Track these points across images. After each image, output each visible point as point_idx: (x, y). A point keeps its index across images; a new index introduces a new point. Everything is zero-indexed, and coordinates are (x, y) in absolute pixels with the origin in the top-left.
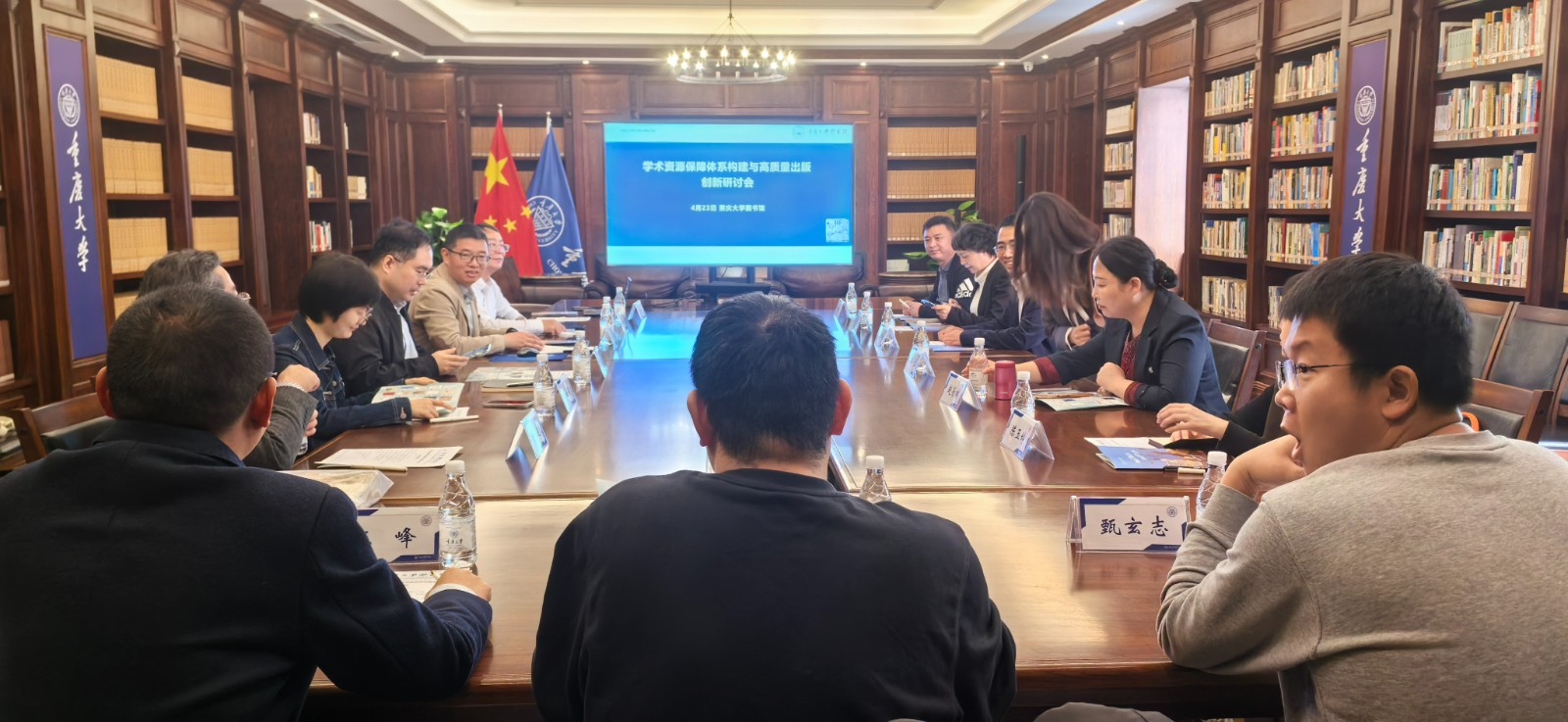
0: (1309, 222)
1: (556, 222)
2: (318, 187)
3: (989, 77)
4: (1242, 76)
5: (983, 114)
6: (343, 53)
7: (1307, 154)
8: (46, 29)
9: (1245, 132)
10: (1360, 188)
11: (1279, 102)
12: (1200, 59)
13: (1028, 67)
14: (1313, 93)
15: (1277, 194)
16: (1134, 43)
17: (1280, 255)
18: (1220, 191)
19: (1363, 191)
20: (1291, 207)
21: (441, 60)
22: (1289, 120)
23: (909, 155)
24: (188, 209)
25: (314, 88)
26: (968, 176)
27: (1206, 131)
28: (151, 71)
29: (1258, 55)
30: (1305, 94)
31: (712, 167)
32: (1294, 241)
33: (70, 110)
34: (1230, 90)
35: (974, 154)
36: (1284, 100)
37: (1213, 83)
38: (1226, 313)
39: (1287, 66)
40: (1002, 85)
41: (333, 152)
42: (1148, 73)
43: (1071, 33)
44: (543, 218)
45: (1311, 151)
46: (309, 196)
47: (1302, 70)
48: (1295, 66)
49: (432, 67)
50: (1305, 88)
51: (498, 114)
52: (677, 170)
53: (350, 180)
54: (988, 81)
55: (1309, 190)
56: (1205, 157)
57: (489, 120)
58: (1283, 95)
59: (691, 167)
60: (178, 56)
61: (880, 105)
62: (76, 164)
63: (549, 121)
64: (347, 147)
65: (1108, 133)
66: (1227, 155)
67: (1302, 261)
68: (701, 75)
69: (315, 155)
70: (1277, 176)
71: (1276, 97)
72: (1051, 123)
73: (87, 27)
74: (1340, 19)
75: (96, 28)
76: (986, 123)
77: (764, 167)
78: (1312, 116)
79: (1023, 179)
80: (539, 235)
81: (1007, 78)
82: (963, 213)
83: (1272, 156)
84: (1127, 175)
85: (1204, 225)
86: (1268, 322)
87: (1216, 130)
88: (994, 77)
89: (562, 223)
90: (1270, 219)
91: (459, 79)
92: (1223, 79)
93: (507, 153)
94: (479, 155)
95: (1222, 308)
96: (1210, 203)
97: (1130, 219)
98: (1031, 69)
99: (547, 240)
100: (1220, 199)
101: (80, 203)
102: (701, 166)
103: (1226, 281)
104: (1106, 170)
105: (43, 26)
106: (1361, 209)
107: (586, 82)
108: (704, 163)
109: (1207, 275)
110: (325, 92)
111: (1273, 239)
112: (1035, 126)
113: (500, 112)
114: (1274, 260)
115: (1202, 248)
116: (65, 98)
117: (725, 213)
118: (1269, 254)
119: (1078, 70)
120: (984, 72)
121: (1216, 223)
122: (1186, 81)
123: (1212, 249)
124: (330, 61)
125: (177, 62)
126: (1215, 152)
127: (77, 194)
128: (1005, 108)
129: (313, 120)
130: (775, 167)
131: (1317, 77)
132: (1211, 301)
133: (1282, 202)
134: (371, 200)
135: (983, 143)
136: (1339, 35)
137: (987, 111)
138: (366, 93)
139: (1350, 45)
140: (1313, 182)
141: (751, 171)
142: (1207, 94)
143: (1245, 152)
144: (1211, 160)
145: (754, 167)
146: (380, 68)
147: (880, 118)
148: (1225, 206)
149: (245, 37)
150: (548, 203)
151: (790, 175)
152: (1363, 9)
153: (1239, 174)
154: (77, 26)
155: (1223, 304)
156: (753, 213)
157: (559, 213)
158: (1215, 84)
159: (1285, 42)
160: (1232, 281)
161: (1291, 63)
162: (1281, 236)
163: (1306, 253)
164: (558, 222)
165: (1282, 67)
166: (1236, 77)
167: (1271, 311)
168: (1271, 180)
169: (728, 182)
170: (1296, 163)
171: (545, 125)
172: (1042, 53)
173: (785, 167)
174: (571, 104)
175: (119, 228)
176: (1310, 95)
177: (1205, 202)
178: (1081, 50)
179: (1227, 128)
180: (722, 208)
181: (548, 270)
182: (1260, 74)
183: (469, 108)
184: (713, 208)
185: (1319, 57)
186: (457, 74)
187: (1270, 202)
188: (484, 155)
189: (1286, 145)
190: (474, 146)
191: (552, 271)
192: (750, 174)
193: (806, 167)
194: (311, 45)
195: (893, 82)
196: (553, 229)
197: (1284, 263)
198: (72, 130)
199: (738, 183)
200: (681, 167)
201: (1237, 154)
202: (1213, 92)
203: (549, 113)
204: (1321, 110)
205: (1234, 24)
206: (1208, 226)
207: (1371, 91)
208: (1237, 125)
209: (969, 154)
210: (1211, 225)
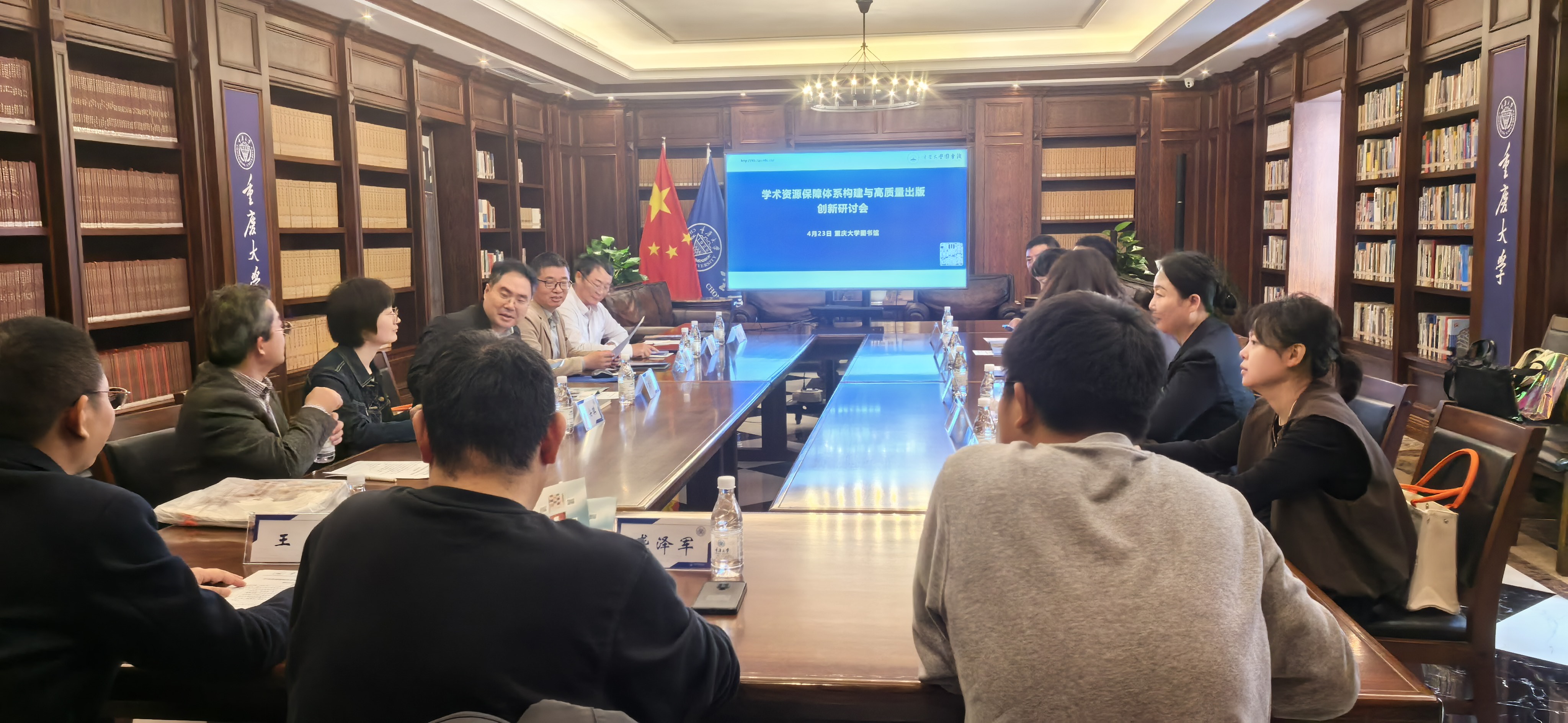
0: (1458, 244)
1: (714, 248)
2: (491, 219)
3: (1149, 94)
4: (1393, 88)
5: (1142, 133)
6: (518, 94)
7: (1456, 170)
8: (223, 84)
9: (1394, 147)
10: (1503, 206)
11: (1429, 114)
12: (1352, 71)
13: (1189, 82)
14: (1461, 104)
15: (1426, 213)
16: (1290, 56)
17: (1430, 279)
18: (1371, 211)
19: (1506, 210)
20: (1440, 227)
21: (611, 97)
22: (1439, 134)
23: (1064, 175)
24: (359, 241)
25: (489, 128)
26: (1127, 196)
27: (1359, 146)
28: (328, 118)
29: (1406, 65)
30: (1454, 105)
31: (827, 194)
32: (1444, 265)
33: (245, 155)
34: (1382, 102)
35: (1133, 173)
36: (1434, 112)
37: (1366, 95)
38: (1377, 341)
39: (1437, 75)
40: (1163, 102)
41: (506, 185)
42: (1305, 87)
43: (1225, 46)
44: (702, 245)
45: (1460, 167)
46: (481, 227)
47: (1451, 79)
48: (1444, 76)
49: (603, 104)
50: (1454, 99)
51: (661, 146)
52: (794, 197)
53: (524, 212)
54: (1148, 99)
55: (1458, 209)
56: (1358, 174)
57: (653, 152)
58: (1432, 108)
59: (807, 194)
60: (352, 104)
61: (1034, 126)
62: (251, 203)
63: (709, 151)
64: (521, 179)
65: (1268, 150)
66: (1379, 172)
67: (1452, 286)
68: (837, 103)
69: (486, 189)
70: (1427, 194)
71: (1426, 110)
72: (1214, 141)
73: (262, 82)
74: (1481, 26)
75: (270, 81)
76: (1145, 141)
77: (879, 192)
78: (1461, 128)
79: (1183, 199)
80: (698, 261)
81: (1169, 95)
82: (1119, 234)
83: (1423, 172)
84: (1283, 195)
85: (1357, 247)
86: (1417, 350)
87: (1369, 145)
88: (1153, 95)
89: (719, 248)
90: (1420, 241)
91: (628, 114)
92: (1375, 92)
93: (670, 184)
94: (646, 185)
95: (1372, 335)
96: (1363, 224)
97: (1285, 241)
98: (1191, 85)
99: (705, 265)
100: (1371, 220)
101: (253, 237)
102: (817, 193)
103: (1377, 307)
104: (1266, 189)
105: (221, 81)
106: (1504, 230)
107: (744, 113)
108: (819, 190)
109: (1359, 301)
110: (499, 131)
111: (1423, 263)
112: (1197, 145)
113: (664, 144)
114: (1424, 285)
115: (1355, 272)
116: (241, 145)
117: (840, 238)
118: (1419, 278)
119: (1241, 85)
120: (1143, 89)
121: (1368, 245)
122: (1338, 94)
123: (1364, 273)
124: (505, 102)
125: (352, 109)
126: (1367, 170)
127: (251, 229)
128: (1165, 127)
129: (488, 156)
130: (889, 192)
131: (1465, 87)
132: (1362, 328)
133: (1431, 223)
134: (545, 230)
135: (1142, 163)
136: (1480, 43)
137: (1147, 129)
138: (542, 131)
139: (1491, 52)
140: (1462, 201)
141: (865, 197)
142: (1360, 107)
143: (1394, 170)
144: (1363, 178)
145: (869, 193)
146: (555, 107)
147: (1034, 139)
148: (1377, 227)
149: (420, 83)
150: (708, 230)
151: (905, 199)
152: (1504, 14)
153: (1390, 193)
154: (254, 81)
155: (1374, 332)
156: (867, 237)
157: (718, 240)
158: (1368, 96)
159: (1435, 50)
160: (1382, 307)
161: (1440, 72)
162: (1430, 259)
163: (1455, 278)
164: (717, 248)
165: (1432, 77)
166: (1388, 89)
167: (1421, 339)
168: (1421, 199)
169: (843, 208)
170: (1445, 180)
171: (705, 156)
172: (1203, 67)
173: (900, 192)
174: (730, 135)
175: (289, 259)
176: (1458, 107)
177: (1358, 223)
178: (1240, 64)
179: (1380, 143)
180: (837, 233)
181: (706, 294)
182: (1408, 84)
183: (636, 141)
184: (829, 234)
185: (1466, 66)
186: (626, 110)
187: (1420, 223)
188: (650, 185)
189: (1436, 161)
190: (641, 177)
191: (710, 295)
192: (865, 200)
193: (920, 192)
194: (486, 88)
195: (1048, 102)
196: (712, 255)
197: (1433, 289)
198: (247, 174)
199: (853, 208)
200: (797, 194)
201: (1389, 171)
202: (1366, 105)
203: (708, 144)
204: (1469, 123)
205: (1387, 32)
206: (1360, 248)
207: (1511, 101)
208: (1389, 140)
209: (1128, 173)
210: (1363, 248)
